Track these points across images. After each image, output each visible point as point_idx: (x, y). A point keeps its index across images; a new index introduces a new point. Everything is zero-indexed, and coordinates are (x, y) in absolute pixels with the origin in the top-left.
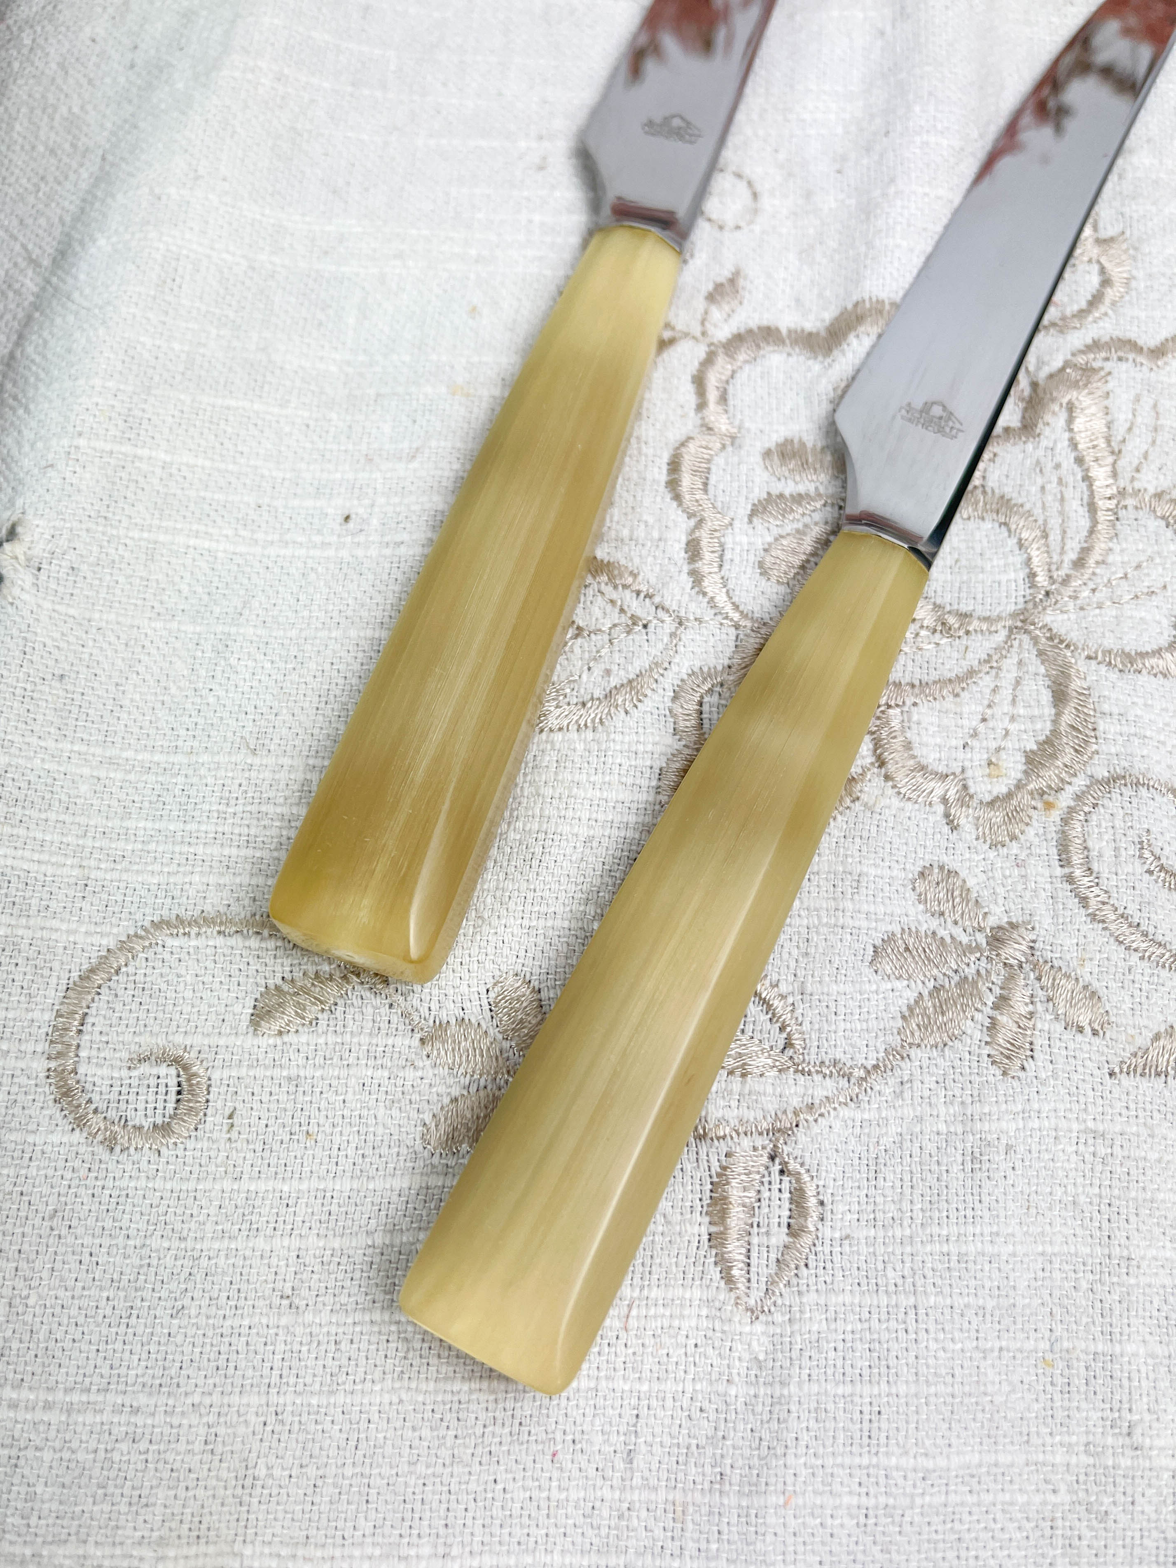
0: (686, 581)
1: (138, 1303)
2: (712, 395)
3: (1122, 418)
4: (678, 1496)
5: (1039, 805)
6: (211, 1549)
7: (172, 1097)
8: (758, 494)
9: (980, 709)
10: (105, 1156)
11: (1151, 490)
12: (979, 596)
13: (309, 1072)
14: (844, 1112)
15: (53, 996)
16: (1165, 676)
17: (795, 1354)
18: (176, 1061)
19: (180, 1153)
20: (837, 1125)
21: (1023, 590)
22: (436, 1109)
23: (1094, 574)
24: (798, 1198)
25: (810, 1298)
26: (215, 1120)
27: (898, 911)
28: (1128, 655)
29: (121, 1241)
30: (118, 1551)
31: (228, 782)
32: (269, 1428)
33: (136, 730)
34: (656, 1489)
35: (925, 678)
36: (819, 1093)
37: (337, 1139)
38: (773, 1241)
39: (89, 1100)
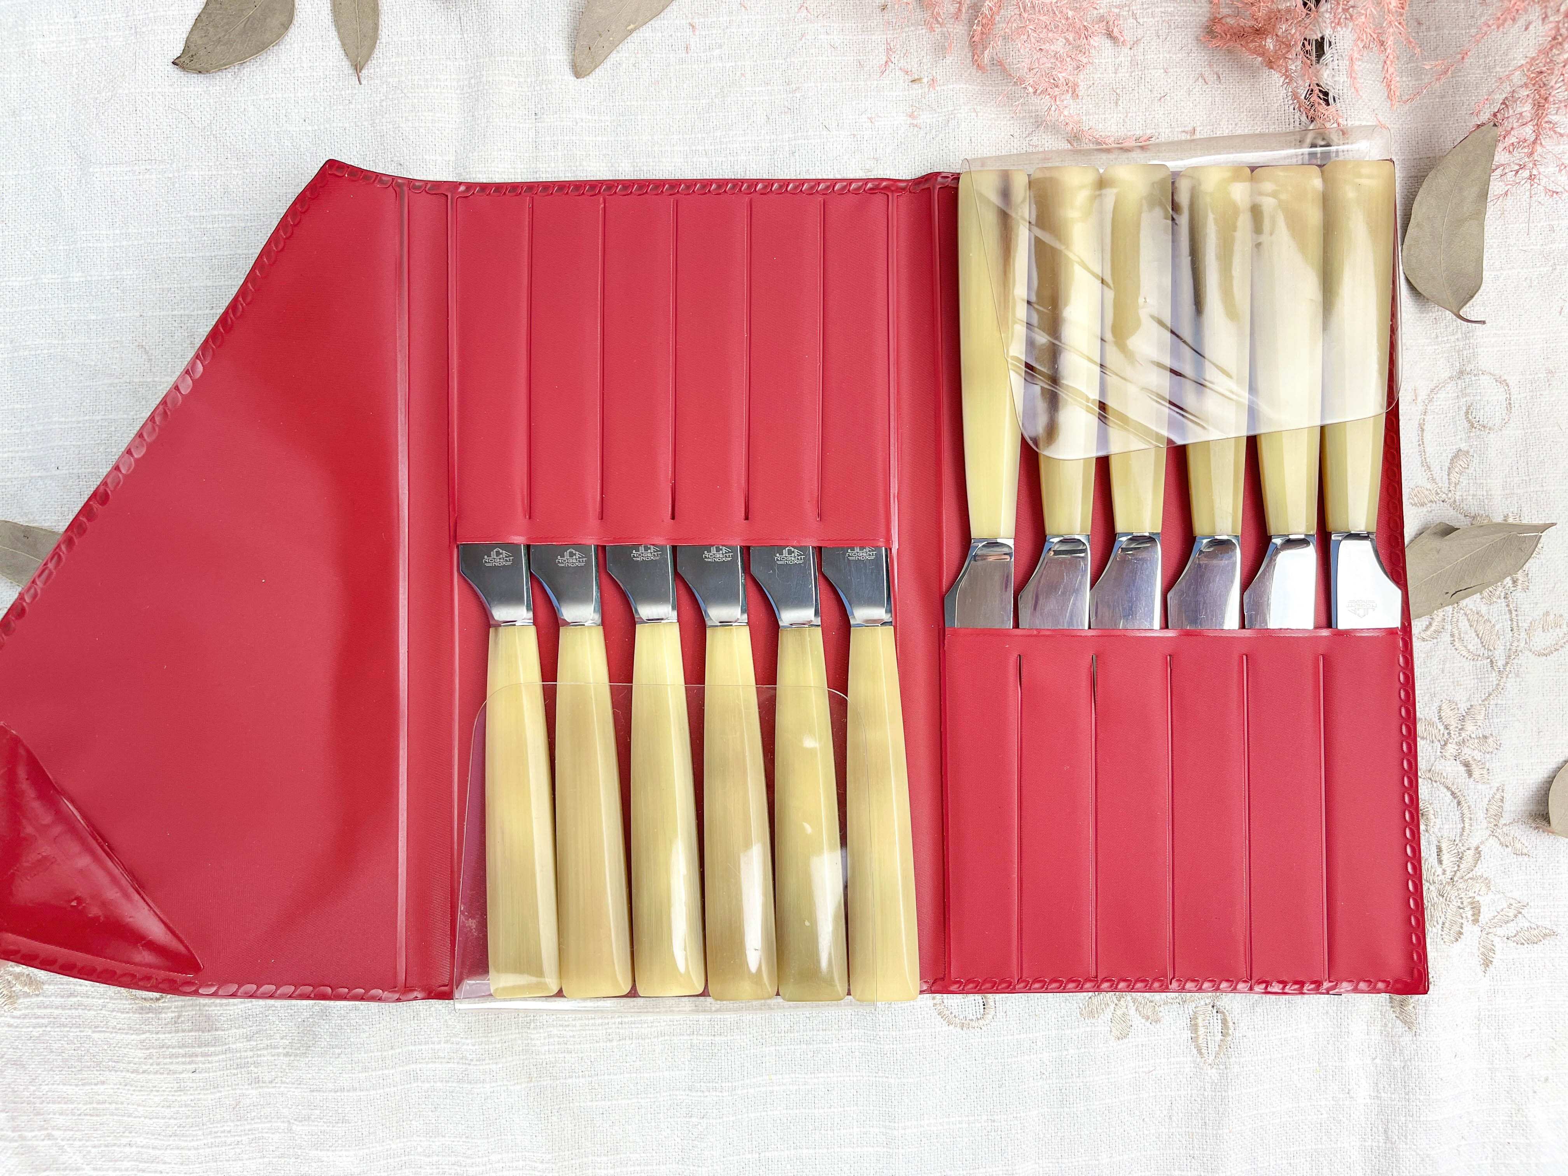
4: (1190, 1129)
7: (982, 1007)
10: (962, 1032)
24: (1224, 1022)
25: (1233, 1060)
26: (1000, 1015)
34: (1181, 1128)
38: (1216, 1039)
39: (951, 1013)
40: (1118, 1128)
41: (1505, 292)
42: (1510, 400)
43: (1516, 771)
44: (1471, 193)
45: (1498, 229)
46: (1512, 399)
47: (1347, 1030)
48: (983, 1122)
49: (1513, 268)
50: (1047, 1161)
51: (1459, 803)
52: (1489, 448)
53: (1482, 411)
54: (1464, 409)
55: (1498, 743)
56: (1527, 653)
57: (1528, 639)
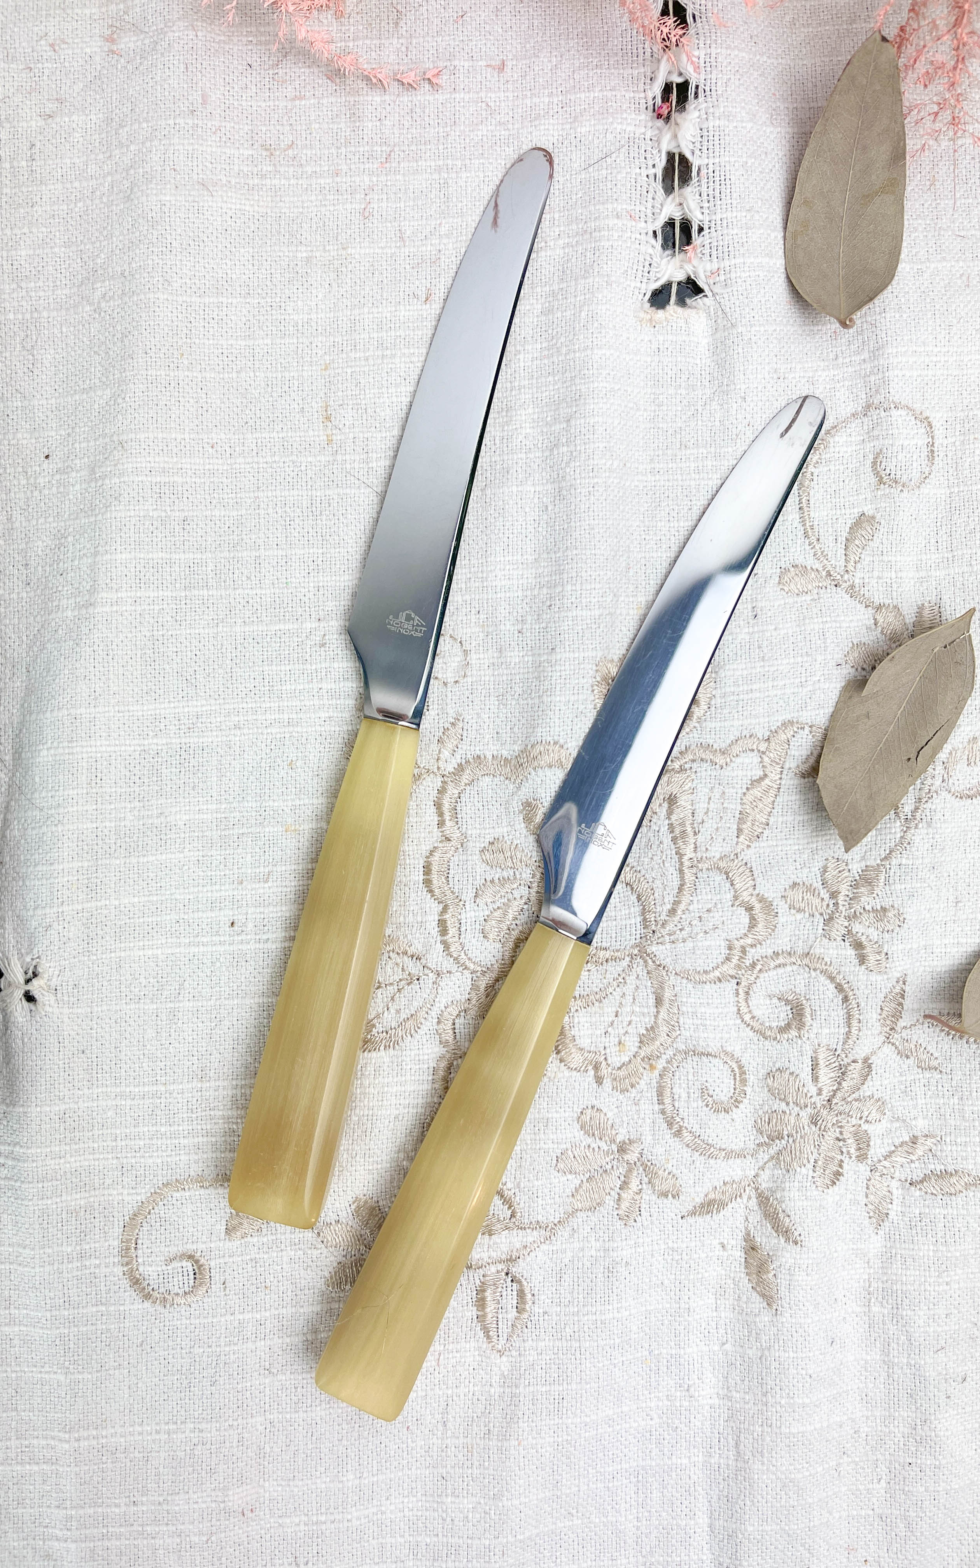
0: (441, 947)
1: (193, 1380)
2: (447, 816)
3: (701, 807)
4: (470, 1440)
5: (647, 1067)
6: (249, 1487)
7: (192, 1277)
8: (479, 881)
9: (614, 1009)
10: (163, 1310)
11: (718, 856)
13: (261, 1255)
14: (544, 1247)
15: (118, 1230)
16: (720, 981)
17: (522, 1372)
18: (191, 1257)
19: (201, 1304)
20: (540, 1254)
21: (640, 930)
22: (331, 1269)
23: (681, 918)
24: (521, 1294)
25: (529, 1343)
26: (216, 1287)
27: (569, 1135)
28: (698, 973)
29: (179, 1350)
30: (205, 1494)
31: (190, 1099)
32: (268, 1430)
33: (132, 1074)
34: (459, 1438)
35: (582, 993)
36: (531, 1239)
37: (281, 1289)
38: (509, 1316)
39: (148, 1285)
40: (371, 1439)
41: (931, 293)
42: (933, 445)
43: (924, 955)
44: (881, 153)
45: (926, 206)
46: (935, 445)
47: (687, 1306)
48: (188, 1431)
49: (944, 259)
50: (275, 1483)
51: (846, 999)
52: (901, 512)
53: (894, 460)
54: (871, 457)
55: (901, 919)
56: (944, 794)
57: (946, 776)
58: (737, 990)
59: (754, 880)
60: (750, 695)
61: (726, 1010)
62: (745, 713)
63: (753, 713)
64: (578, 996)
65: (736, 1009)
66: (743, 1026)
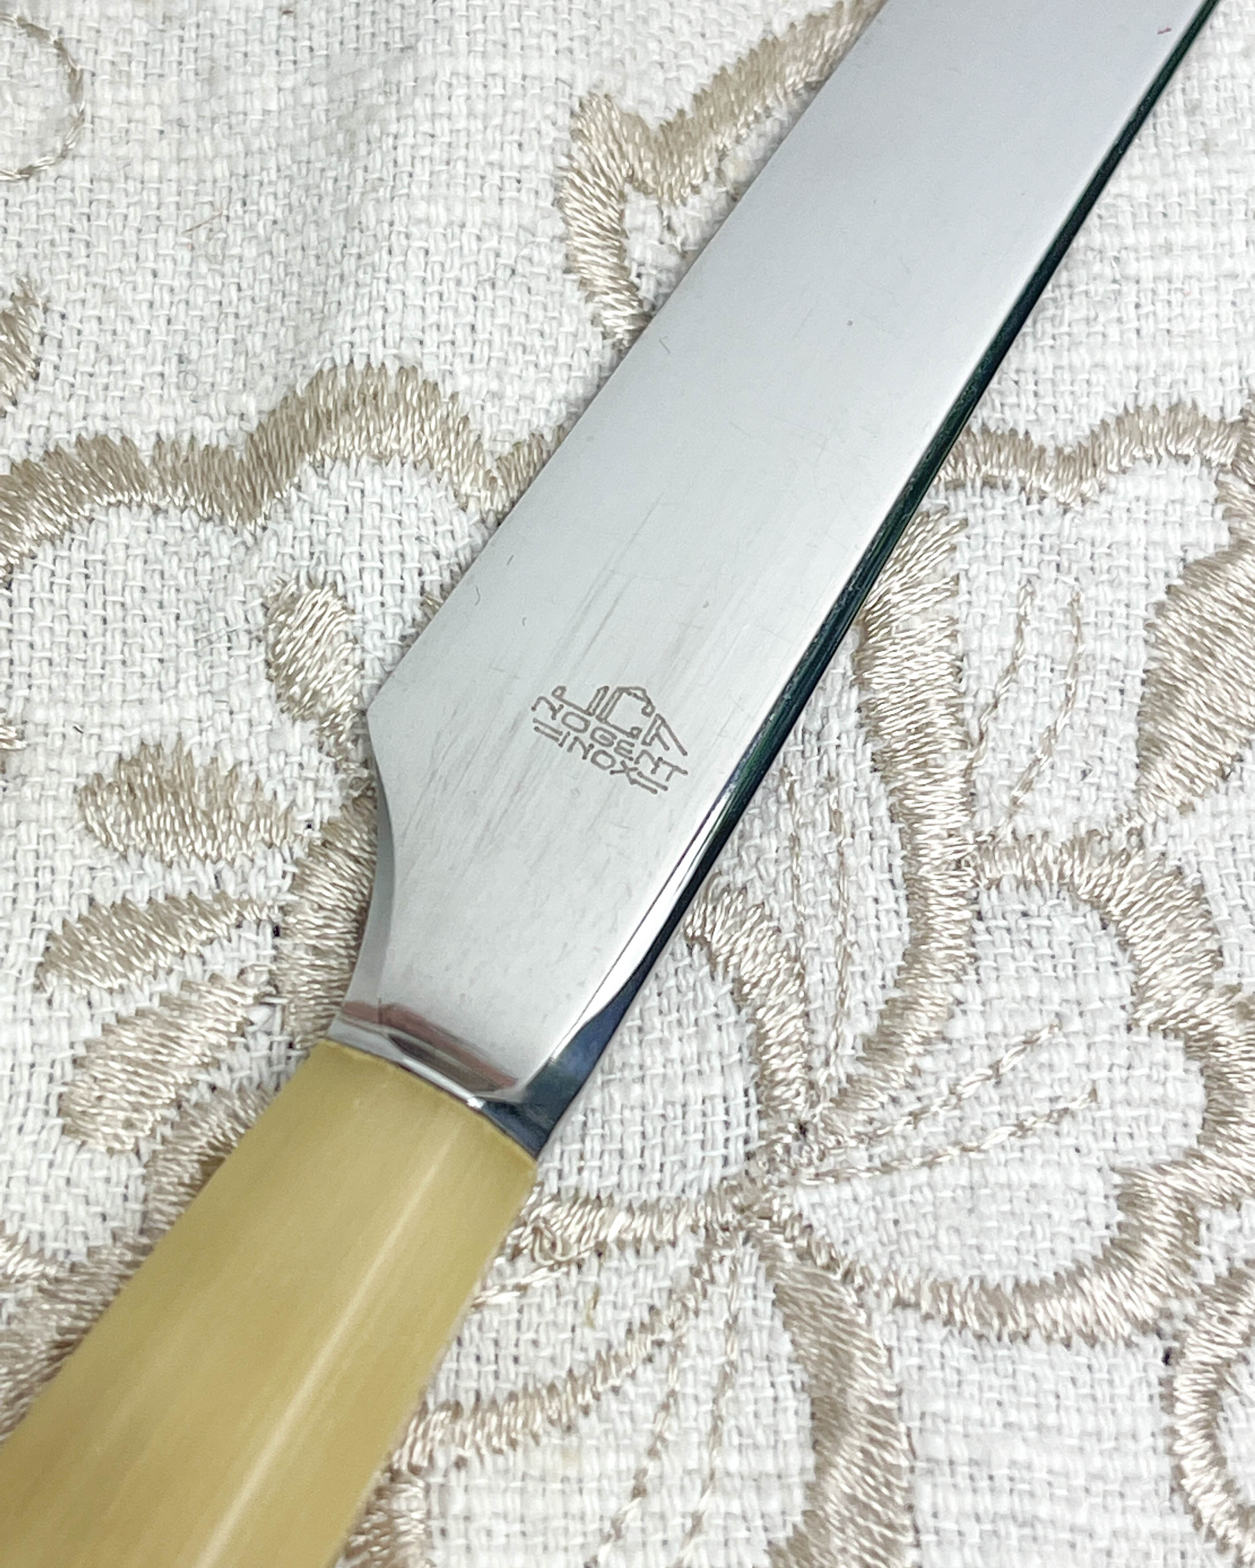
3: (991, 644)
8: (64, 905)
9: (628, 1462)
11: (1062, 833)
12: (633, 1145)
16: (1092, 1340)
21: (744, 1122)
23: (917, 1071)
28: (994, 1295)
35: (489, 1387)
58: (1167, 1382)
59: (1214, 930)
60: (1165, 264)
61: (1117, 1467)
62: (1148, 327)
63: (1178, 327)
64: (467, 1402)
65: (1165, 1465)
66: (1199, 1546)
